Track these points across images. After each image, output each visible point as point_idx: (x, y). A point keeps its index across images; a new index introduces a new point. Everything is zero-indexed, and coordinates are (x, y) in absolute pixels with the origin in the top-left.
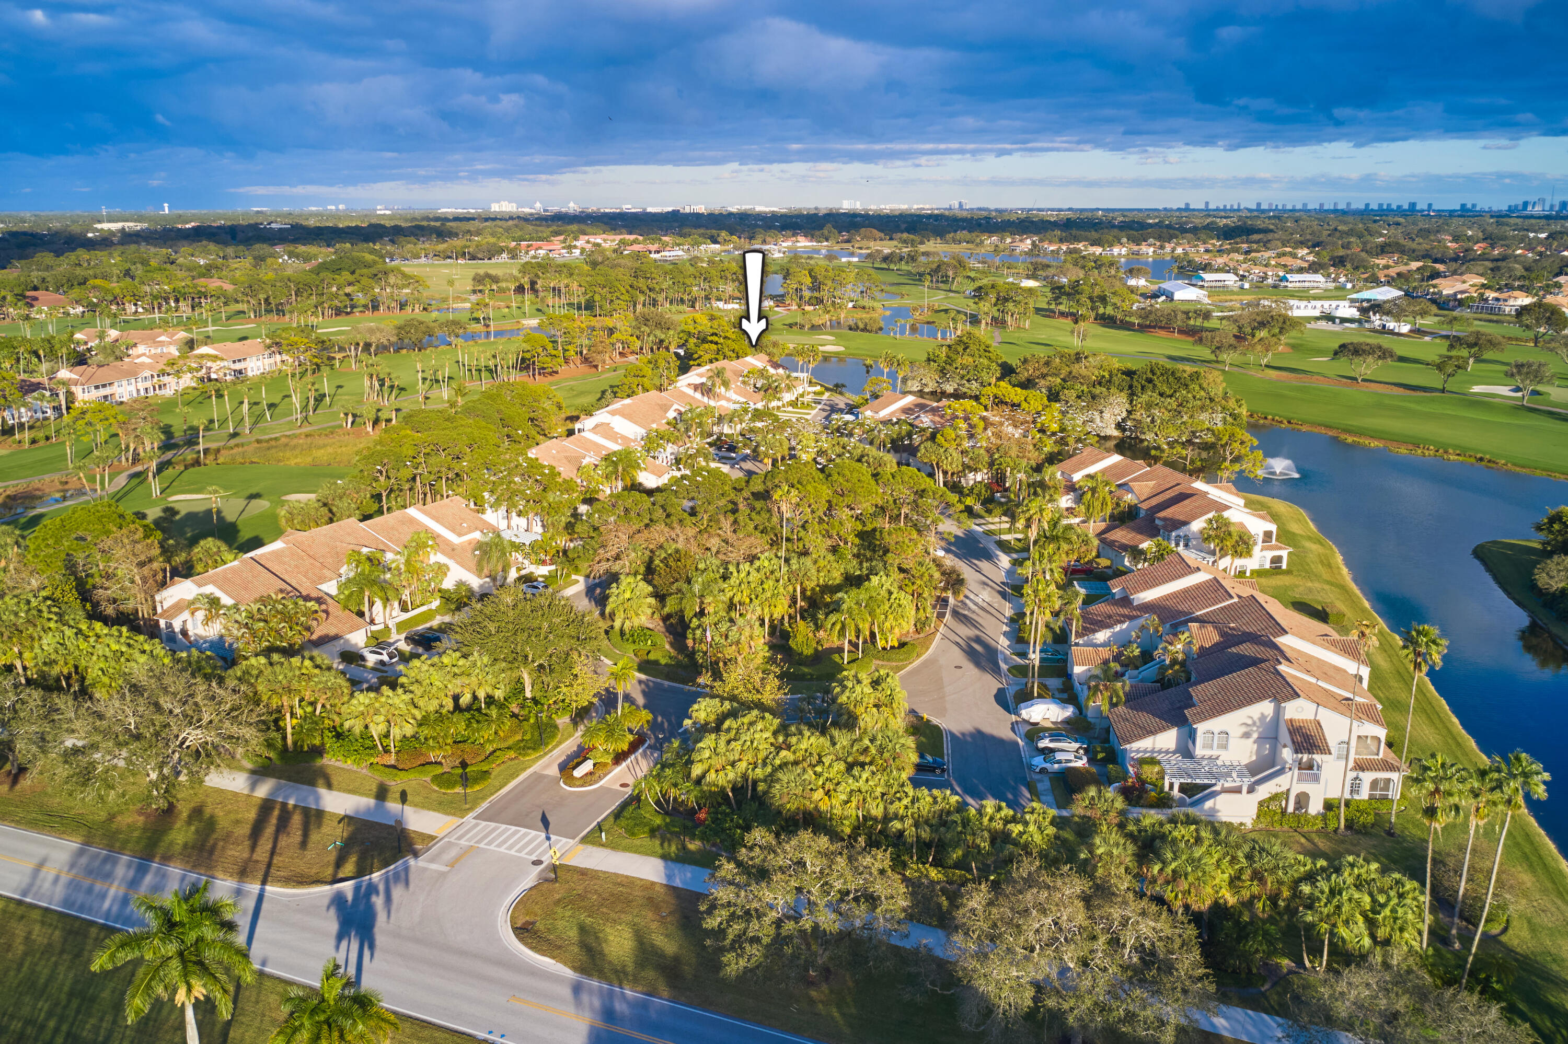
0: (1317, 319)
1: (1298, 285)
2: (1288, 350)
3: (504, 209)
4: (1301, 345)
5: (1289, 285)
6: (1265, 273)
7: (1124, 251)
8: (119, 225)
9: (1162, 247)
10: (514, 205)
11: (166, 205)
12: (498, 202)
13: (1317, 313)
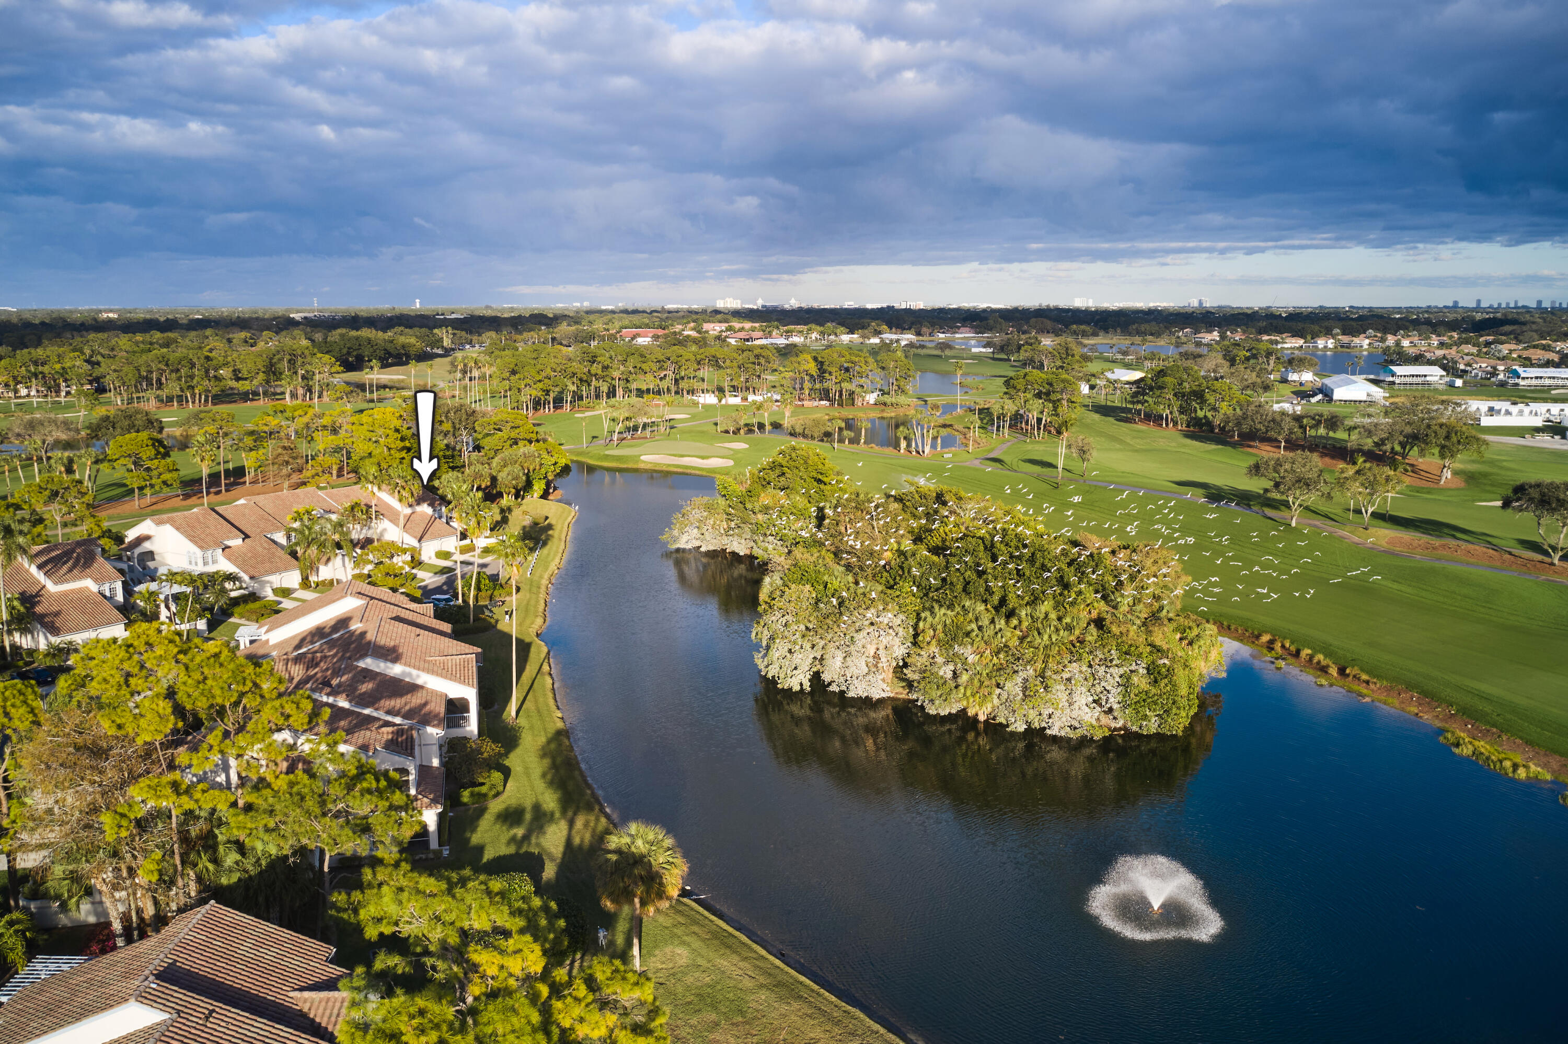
0: (1537, 430)
1: (1534, 382)
2: (1460, 483)
3: (729, 306)
4: (1485, 475)
5: (1522, 383)
6: (1495, 368)
7: (1331, 343)
8: (303, 315)
9: (1383, 340)
10: (739, 301)
11: (418, 301)
12: (723, 299)
13: (1538, 422)
